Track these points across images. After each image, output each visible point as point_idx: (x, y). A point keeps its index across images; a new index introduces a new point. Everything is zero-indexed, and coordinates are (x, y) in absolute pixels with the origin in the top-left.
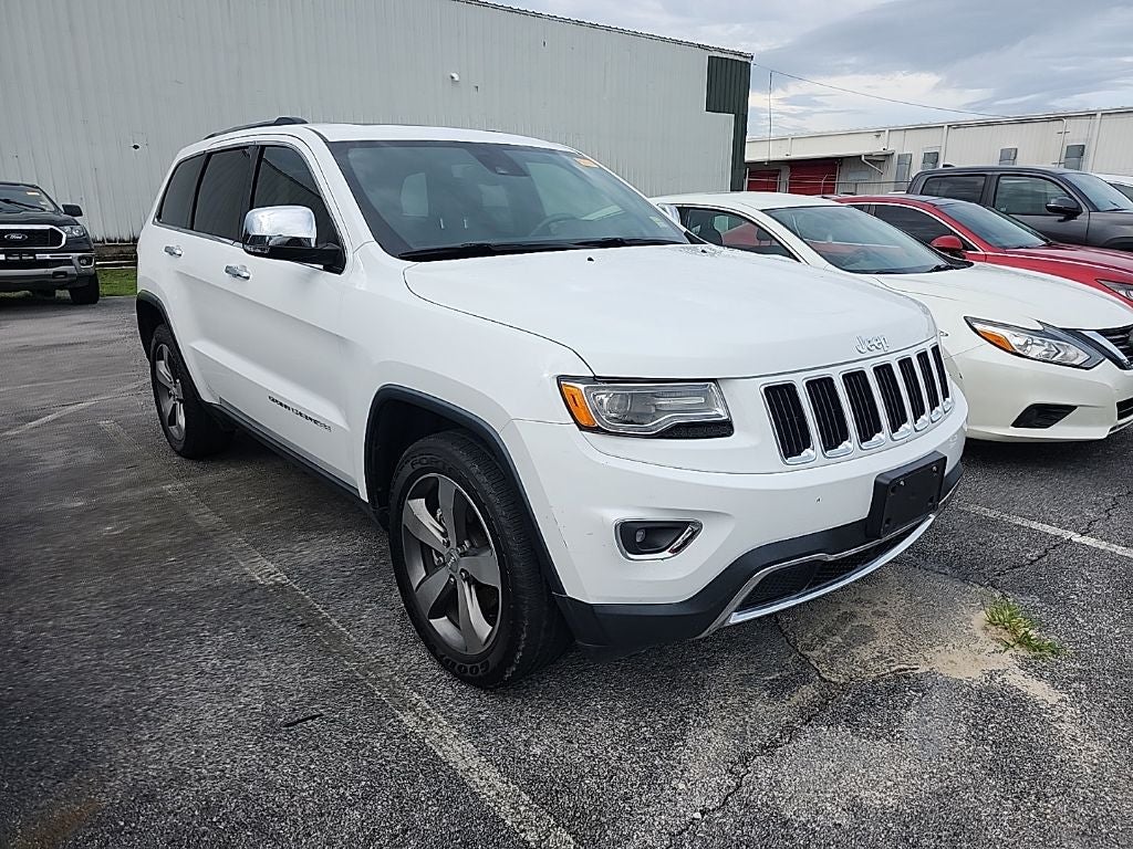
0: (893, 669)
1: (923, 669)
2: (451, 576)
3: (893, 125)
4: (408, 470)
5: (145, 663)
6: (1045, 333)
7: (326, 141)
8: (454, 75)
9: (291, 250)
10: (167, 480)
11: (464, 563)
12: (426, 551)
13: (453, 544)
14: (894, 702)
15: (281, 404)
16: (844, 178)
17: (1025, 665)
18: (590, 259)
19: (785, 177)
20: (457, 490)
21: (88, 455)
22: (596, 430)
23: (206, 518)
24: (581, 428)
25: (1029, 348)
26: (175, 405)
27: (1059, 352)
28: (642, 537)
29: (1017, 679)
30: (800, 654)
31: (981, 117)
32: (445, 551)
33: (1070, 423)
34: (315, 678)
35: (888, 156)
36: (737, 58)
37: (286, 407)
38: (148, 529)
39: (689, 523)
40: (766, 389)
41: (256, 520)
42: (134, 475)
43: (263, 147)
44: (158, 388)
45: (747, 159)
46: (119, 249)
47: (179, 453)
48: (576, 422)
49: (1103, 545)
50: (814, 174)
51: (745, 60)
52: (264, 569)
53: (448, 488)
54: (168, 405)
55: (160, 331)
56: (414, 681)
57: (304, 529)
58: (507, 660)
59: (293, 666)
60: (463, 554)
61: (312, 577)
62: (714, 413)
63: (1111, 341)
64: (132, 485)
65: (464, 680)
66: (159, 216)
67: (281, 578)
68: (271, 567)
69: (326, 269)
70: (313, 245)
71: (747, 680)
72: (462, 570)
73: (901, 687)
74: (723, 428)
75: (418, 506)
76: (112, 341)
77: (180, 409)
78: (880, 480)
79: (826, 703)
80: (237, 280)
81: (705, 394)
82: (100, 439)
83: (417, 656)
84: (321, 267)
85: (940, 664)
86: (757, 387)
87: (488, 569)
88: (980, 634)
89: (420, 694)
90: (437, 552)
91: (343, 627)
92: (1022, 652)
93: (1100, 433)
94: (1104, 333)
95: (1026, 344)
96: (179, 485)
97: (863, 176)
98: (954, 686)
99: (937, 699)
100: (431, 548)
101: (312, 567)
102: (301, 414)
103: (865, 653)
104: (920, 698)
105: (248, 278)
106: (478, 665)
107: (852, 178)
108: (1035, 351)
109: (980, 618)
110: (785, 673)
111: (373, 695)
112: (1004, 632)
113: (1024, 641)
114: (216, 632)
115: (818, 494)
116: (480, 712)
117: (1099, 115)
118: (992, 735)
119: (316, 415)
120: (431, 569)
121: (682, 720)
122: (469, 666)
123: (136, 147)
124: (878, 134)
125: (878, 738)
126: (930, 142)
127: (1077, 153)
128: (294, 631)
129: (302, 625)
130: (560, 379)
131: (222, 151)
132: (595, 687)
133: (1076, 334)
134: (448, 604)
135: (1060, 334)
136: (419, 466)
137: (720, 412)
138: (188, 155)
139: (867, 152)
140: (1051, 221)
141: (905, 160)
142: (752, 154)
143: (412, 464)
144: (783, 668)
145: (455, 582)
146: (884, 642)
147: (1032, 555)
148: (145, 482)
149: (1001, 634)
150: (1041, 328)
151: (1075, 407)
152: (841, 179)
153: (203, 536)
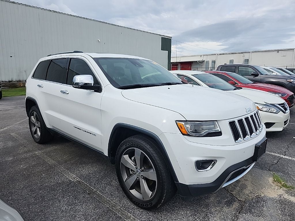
0: (255, 196)
1: (263, 195)
2: (138, 177)
3: (204, 54)
4: (124, 147)
5: (44, 209)
6: (266, 105)
7: (92, 58)
8: (99, 40)
9: (86, 86)
10: (36, 151)
11: (142, 173)
12: (128, 170)
13: (139, 168)
14: (259, 205)
15: (78, 128)
16: (193, 66)
17: (287, 192)
18: (169, 88)
19: (179, 66)
20: (141, 152)
21: (10, 144)
22: (188, 135)
23: (51, 162)
24: (183, 134)
25: (263, 109)
26: (36, 129)
27: (270, 109)
28: (201, 165)
29: (286, 196)
30: (230, 193)
31: (225, 52)
32: (135, 170)
33: (274, 127)
34: (98, 210)
35: (204, 61)
36: (168, 38)
37: (80, 129)
38: (34, 166)
39: (213, 160)
40: (229, 123)
41: (66, 162)
42: (26, 149)
43: (71, 59)
44: (31, 124)
45: (171, 62)
46: (5, 84)
47: (37, 143)
48: (182, 133)
49: (290, 158)
50: (187, 65)
51: (170, 38)
52: (72, 177)
53: (138, 152)
54: (34, 129)
55: (34, 108)
56: (127, 209)
57: (81, 164)
58: (159, 202)
59: (90, 207)
60: (142, 171)
61: (88, 178)
62: (217, 129)
63: (281, 106)
64: (26, 152)
65: (142, 208)
66: (33, 76)
67: (79, 179)
68: (74, 176)
69: (95, 91)
70: (93, 85)
71: (219, 202)
72: (142, 176)
73: (259, 200)
74: (219, 134)
75: (126, 157)
76: (9, 110)
77: (38, 129)
78: (256, 146)
79: (242, 207)
80: (64, 94)
81: (214, 124)
82: (12, 139)
83: (126, 202)
84: (94, 91)
85: (266, 193)
86: (227, 122)
87: (152, 175)
88: (272, 184)
89: (130, 213)
90: (132, 170)
91: (101, 193)
92: (285, 189)
93: (281, 129)
94: (279, 105)
95: (262, 108)
96: (40, 152)
97: (198, 66)
98: (272, 199)
99: (269, 203)
100: (129, 169)
101: (87, 175)
102: (85, 131)
103: (247, 192)
104: (265, 204)
105: (68, 94)
106: (148, 204)
107: (195, 66)
108: (265, 109)
109: (271, 179)
110: (228, 199)
111: (117, 214)
112: (278, 183)
113: (284, 186)
114: (63, 197)
115: (244, 150)
116: (150, 218)
117: (251, 52)
118: (287, 213)
119: (90, 131)
120: (129, 175)
121: (206, 215)
122: (145, 204)
123: (11, 57)
124: (201, 56)
125: (259, 216)
126: (214, 58)
127: (247, 61)
128: (87, 196)
129: (89, 194)
130: (176, 121)
131: (57, 59)
132: (179, 208)
133: (273, 105)
134: (137, 185)
135: (270, 105)
136: (128, 146)
137: (218, 129)
138: (44, 60)
139: (199, 60)
140: (252, 77)
141: (208, 62)
142: (173, 60)
143: (126, 145)
144: (227, 198)
145: (139, 179)
146: (250, 188)
147: (275, 162)
148: (29, 151)
149: (277, 184)
150: (265, 104)
151: (275, 123)
152: (193, 67)
153: (51, 167)
